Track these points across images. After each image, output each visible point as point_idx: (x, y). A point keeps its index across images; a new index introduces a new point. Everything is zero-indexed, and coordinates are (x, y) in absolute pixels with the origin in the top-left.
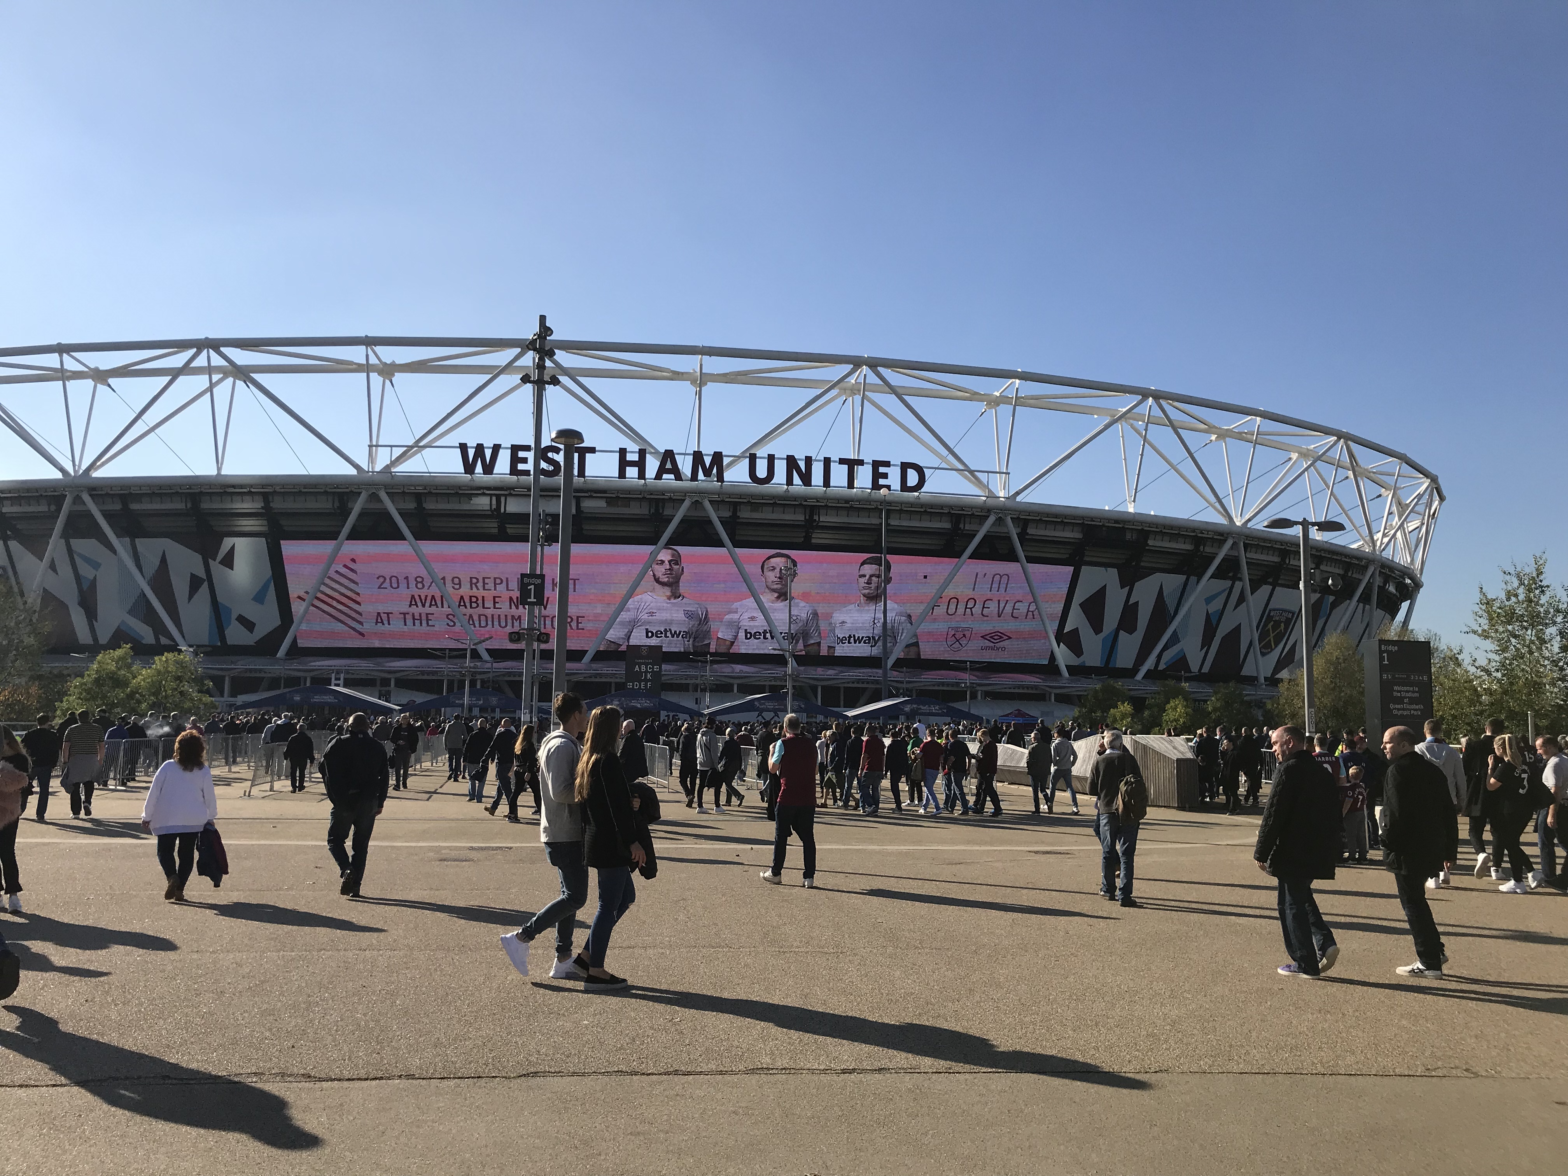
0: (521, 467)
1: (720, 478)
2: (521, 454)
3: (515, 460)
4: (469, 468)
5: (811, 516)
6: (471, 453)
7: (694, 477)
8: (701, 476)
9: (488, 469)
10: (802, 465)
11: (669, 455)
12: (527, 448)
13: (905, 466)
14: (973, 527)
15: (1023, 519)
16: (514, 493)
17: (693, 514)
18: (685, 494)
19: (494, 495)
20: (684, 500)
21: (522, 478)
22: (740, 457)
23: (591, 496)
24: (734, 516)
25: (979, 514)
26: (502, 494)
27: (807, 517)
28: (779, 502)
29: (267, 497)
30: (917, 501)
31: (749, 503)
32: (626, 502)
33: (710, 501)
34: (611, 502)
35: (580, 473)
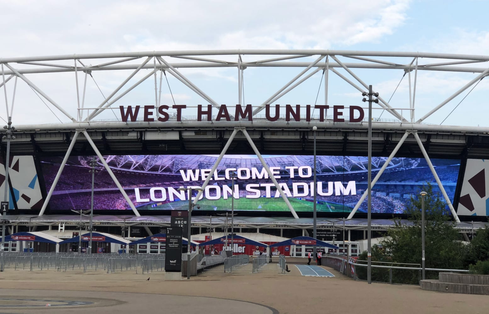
0: (150, 117)
1: (250, 119)
2: (150, 110)
3: (147, 113)
4: (124, 118)
5: (304, 136)
6: (125, 111)
7: (237, 119)
8: (240, 117)
9: (134, 118)
10: (295, 110)
11: (223, 108)
13: (352, 108)
14: (396, 139)
15: (427, 134)
16: (148, 130)
17: (238, 137)
18: (233, 128)
19: (139, 131)
20: (233, 130)
21: (151, 122)
22: (261, 107)
23: (186, 130)
24: (262, 138)
25: (399, 132)
26: (142, 131)
27: (301, 137)
28: (285, 130)
29: (33, 136)
30: (360, 127)
31: (269, 131)
32: (205, 132)
33: (247, 131)
34: (197, 133)
35: (179, 119)
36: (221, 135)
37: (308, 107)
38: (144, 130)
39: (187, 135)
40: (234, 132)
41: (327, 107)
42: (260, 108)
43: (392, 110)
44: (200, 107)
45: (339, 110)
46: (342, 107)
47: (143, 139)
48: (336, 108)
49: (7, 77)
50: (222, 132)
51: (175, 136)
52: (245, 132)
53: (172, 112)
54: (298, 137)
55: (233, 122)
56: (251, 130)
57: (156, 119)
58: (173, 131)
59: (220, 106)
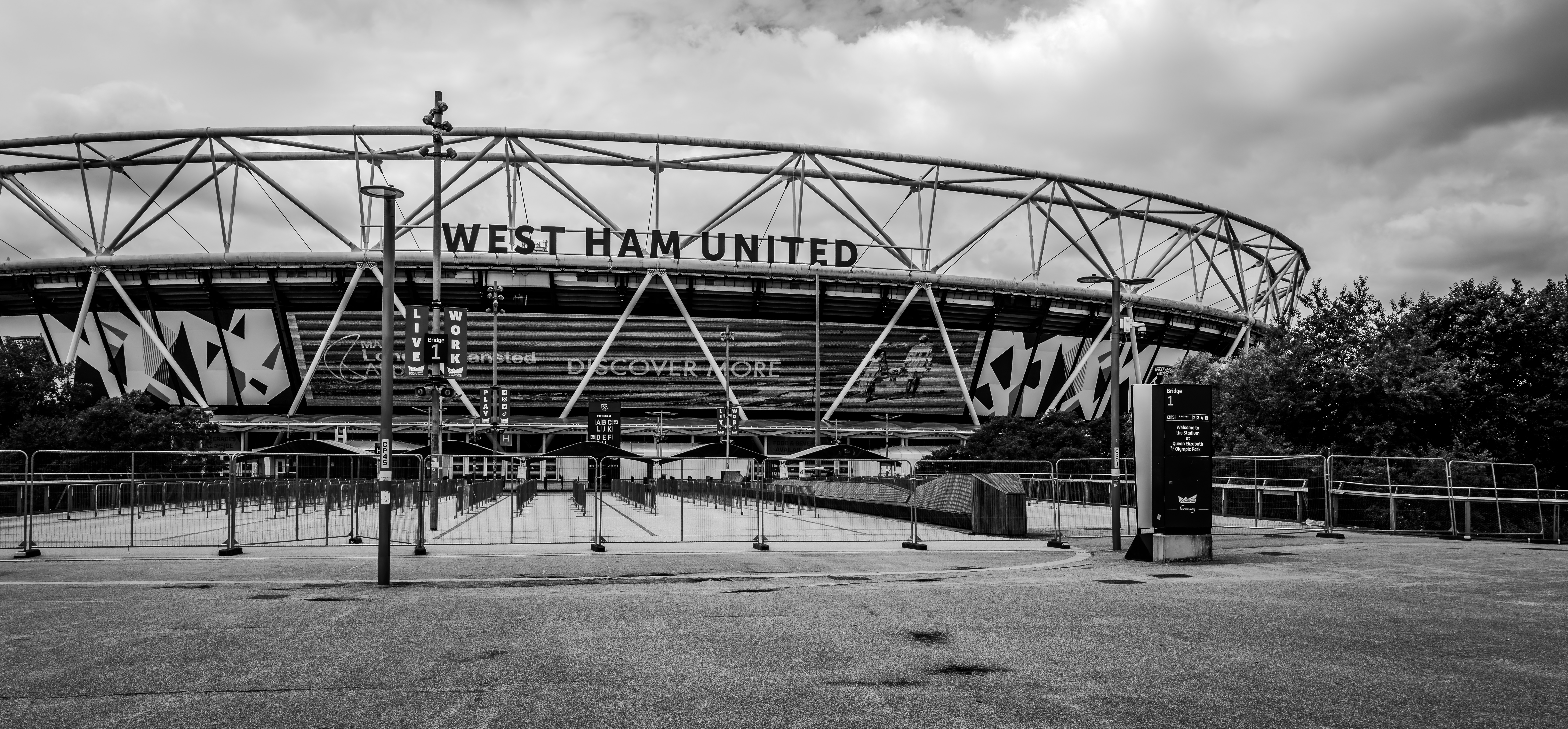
0: (497, 244)
1: (677, 255)
2: (498, 233)
3: (493, 238)
4: (450, 246)
5: (758, 288)
6: (454, 232)
7: (654, 255)
8: (659, 252)
9: (469, 247)
10: (749, 243)
11: (631, 233)
12: (503, 228)
13: (839, 244)
14: (899, 297)
15: (943, 290)
16: (494, 268)
17: (654, 287)
18: (646, 269)
19: (476, 270)
20: (645, 275)
21: (500, 255)
22: (694, 236)
23: (562, 272)
24: (691, 288)
25: (904, 286)
26: (482, 270)
27: (755, 289)
28: (730, 276)
29: (272, 273)
30: (850, 275)
31: (703, 277)
32: (594, 277)
33: (669, 276)
34: (581, 277)
35: (553, 251)
36: (622, 283)
37: (771, 239)
38: (487, 268)
39: (563, 280)
40: (648, 277)
41: (801, 240)
42: (692, 238)
43: (898, 249)
44: (589, 232)
45: (819, 247)
46: (824, 242)
47: (484, 284)
48: (814, 242)
50: (625, 278)
51: (542, 282)
52: (665, 278)
53: (541, 239)
54: (747, 289)
55: (646, 260)
56: (675, 276)
57: (510, 248)
58: (539, 271)
59: (625, 231)
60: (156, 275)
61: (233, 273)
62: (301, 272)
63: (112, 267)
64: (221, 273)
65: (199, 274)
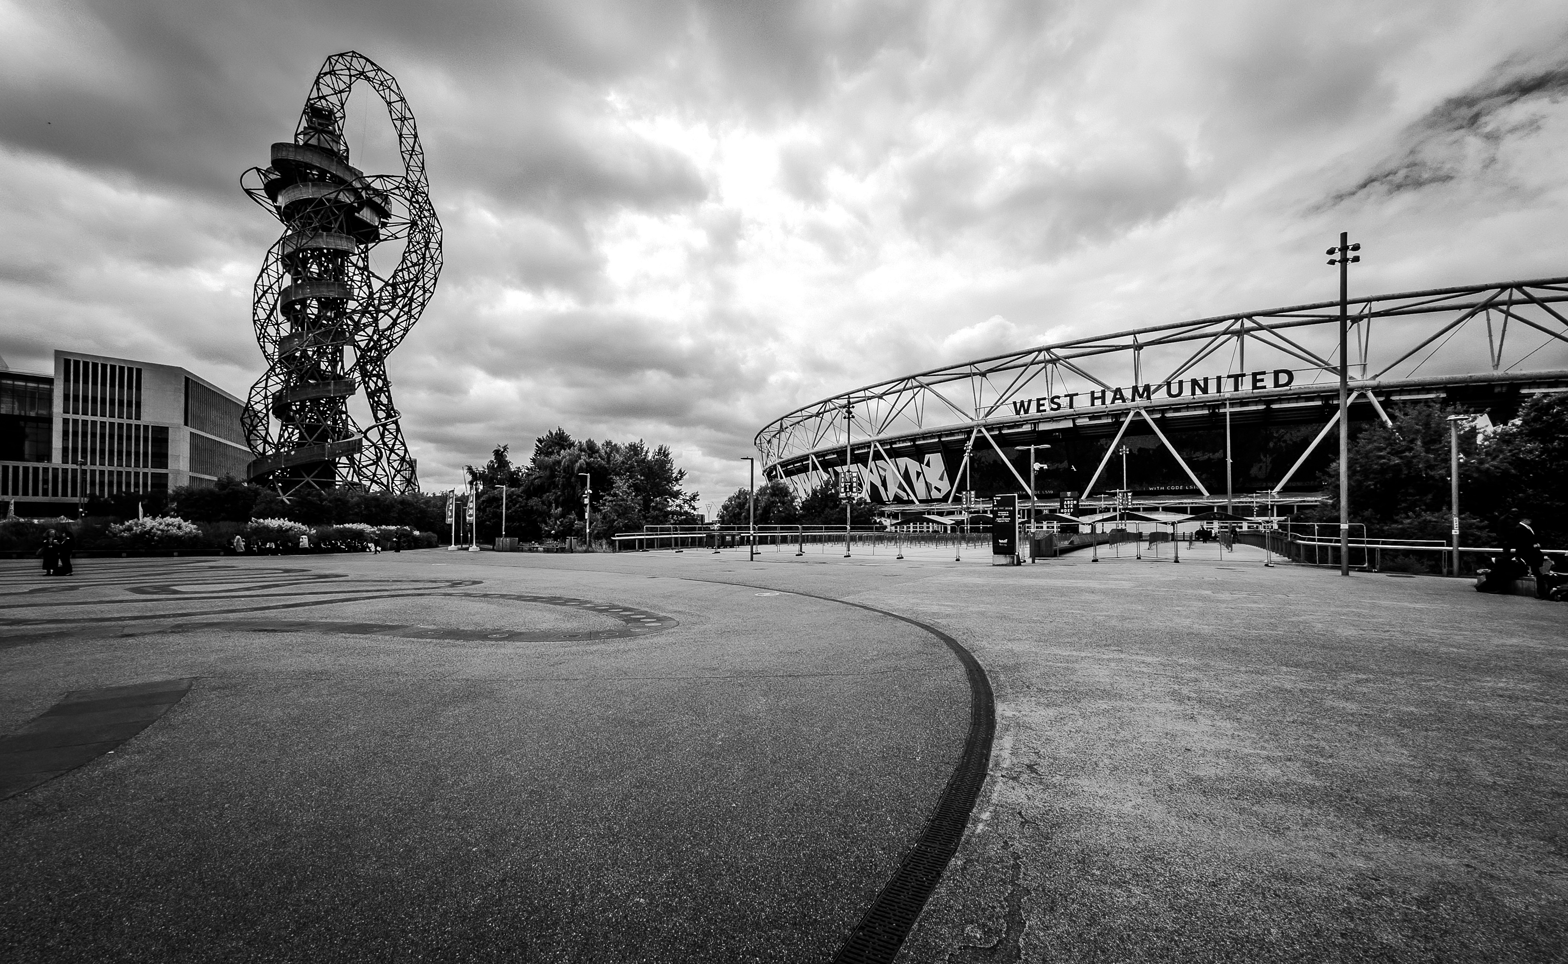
0: (1042, 408)
1: (1149, 398)
2: (1041, 402)
3: (1039, 405)
4: (1018, 413)
6: (1018, 405)
7: (1133, 400)
8: (1137, 398)
9: (1026, 412)
10: (1202, 383)
11: (1118, 391)
12: (1044, 399)
13: (1276, 373)
16: (1042, 420)
17: (1136, 419)
18: (1130, 409)
19: (1032, 423)
20: (1130, 412)
21: (1044, 413)
22: (1161, 385)
23: (1080, 417)
24: (1163, 417)
26: (1036, 422)
27: (1211, 411)
28: (1191, 405)
29: (940, 437)
30: (1290, 392)
31: (1171, 409)
32: (1099, 418)
33: (1146, 411)
34: (1091, 418)
35: (1071, 406)
36: (1115, 419)
37: (1219, 379)
38: (1039, 421)
39: (1080, 422)
40: (1132, 413)
41: (1244, 375)
42: (1159, 387)
46: (1264, 373)
47: (1038, 430)
48: (1255, 375)
49: (916, 390)
50: (1118, 416)
51: (1069, 424)
52: (1143, 412)
53: (1064, 402)
54: (1206, 412)
55: (1129, 404)
56: (1150, 410)
57: (1048, 409)
58: (1066, 419)
59: (1115, 389)
60: (895, 443)
61: (924, 438)
62: (952, 434)
63: (879, 441)
64: (919, 439)
65: (911, 440)
